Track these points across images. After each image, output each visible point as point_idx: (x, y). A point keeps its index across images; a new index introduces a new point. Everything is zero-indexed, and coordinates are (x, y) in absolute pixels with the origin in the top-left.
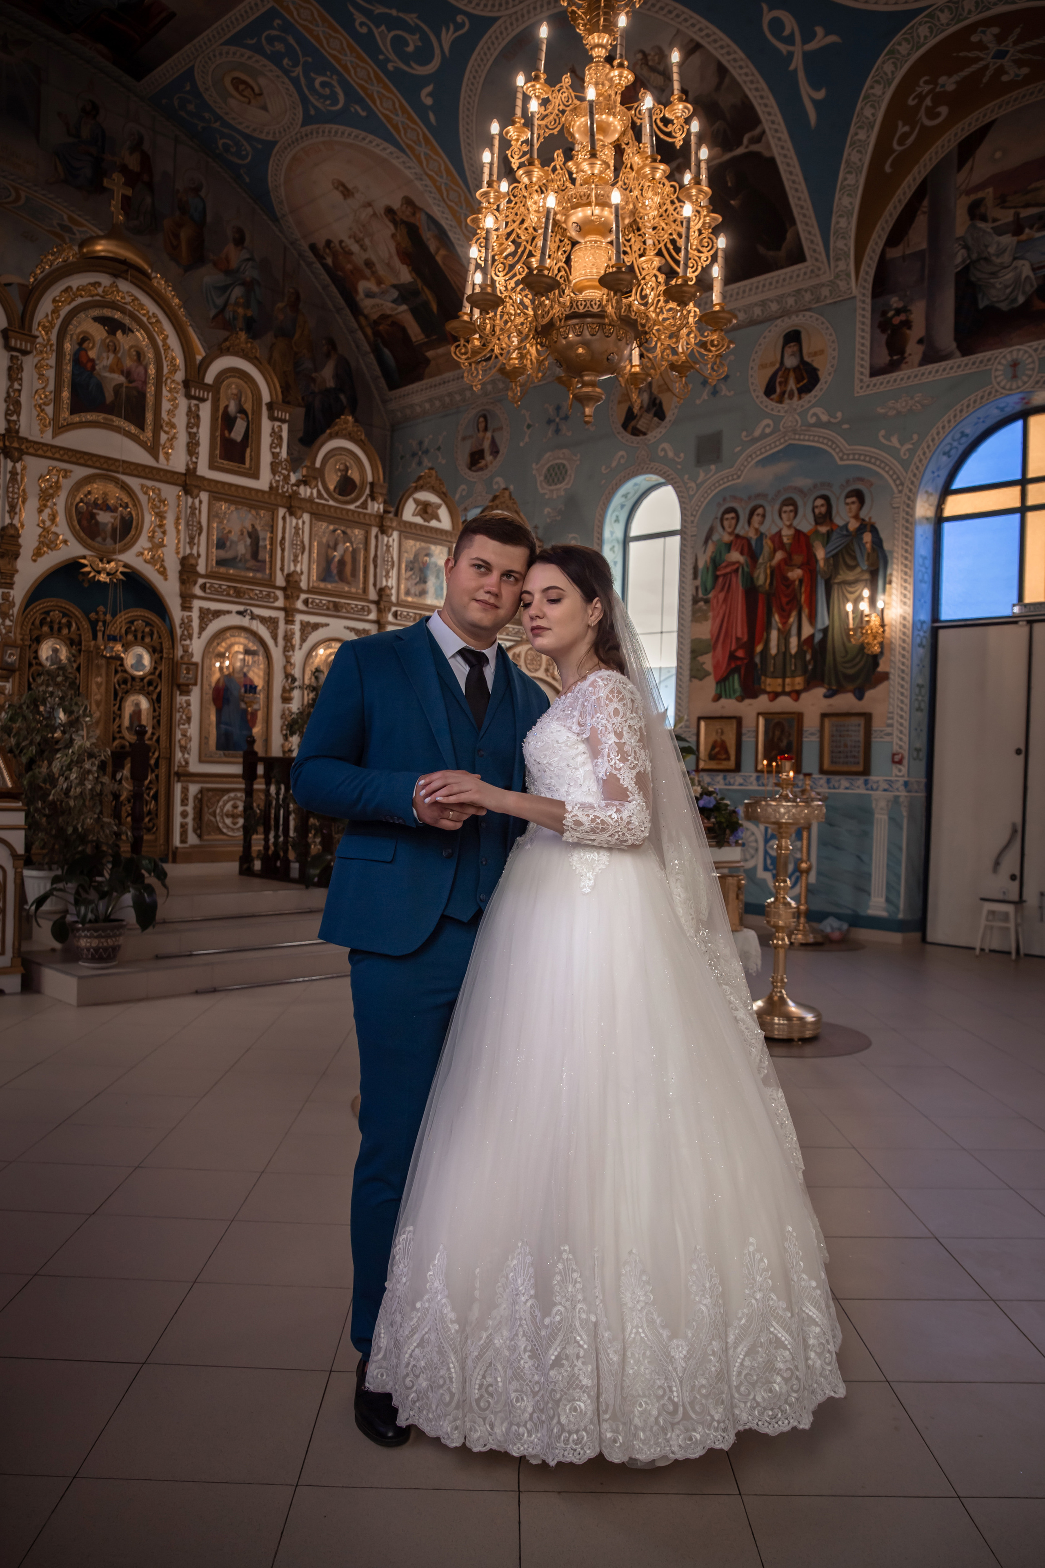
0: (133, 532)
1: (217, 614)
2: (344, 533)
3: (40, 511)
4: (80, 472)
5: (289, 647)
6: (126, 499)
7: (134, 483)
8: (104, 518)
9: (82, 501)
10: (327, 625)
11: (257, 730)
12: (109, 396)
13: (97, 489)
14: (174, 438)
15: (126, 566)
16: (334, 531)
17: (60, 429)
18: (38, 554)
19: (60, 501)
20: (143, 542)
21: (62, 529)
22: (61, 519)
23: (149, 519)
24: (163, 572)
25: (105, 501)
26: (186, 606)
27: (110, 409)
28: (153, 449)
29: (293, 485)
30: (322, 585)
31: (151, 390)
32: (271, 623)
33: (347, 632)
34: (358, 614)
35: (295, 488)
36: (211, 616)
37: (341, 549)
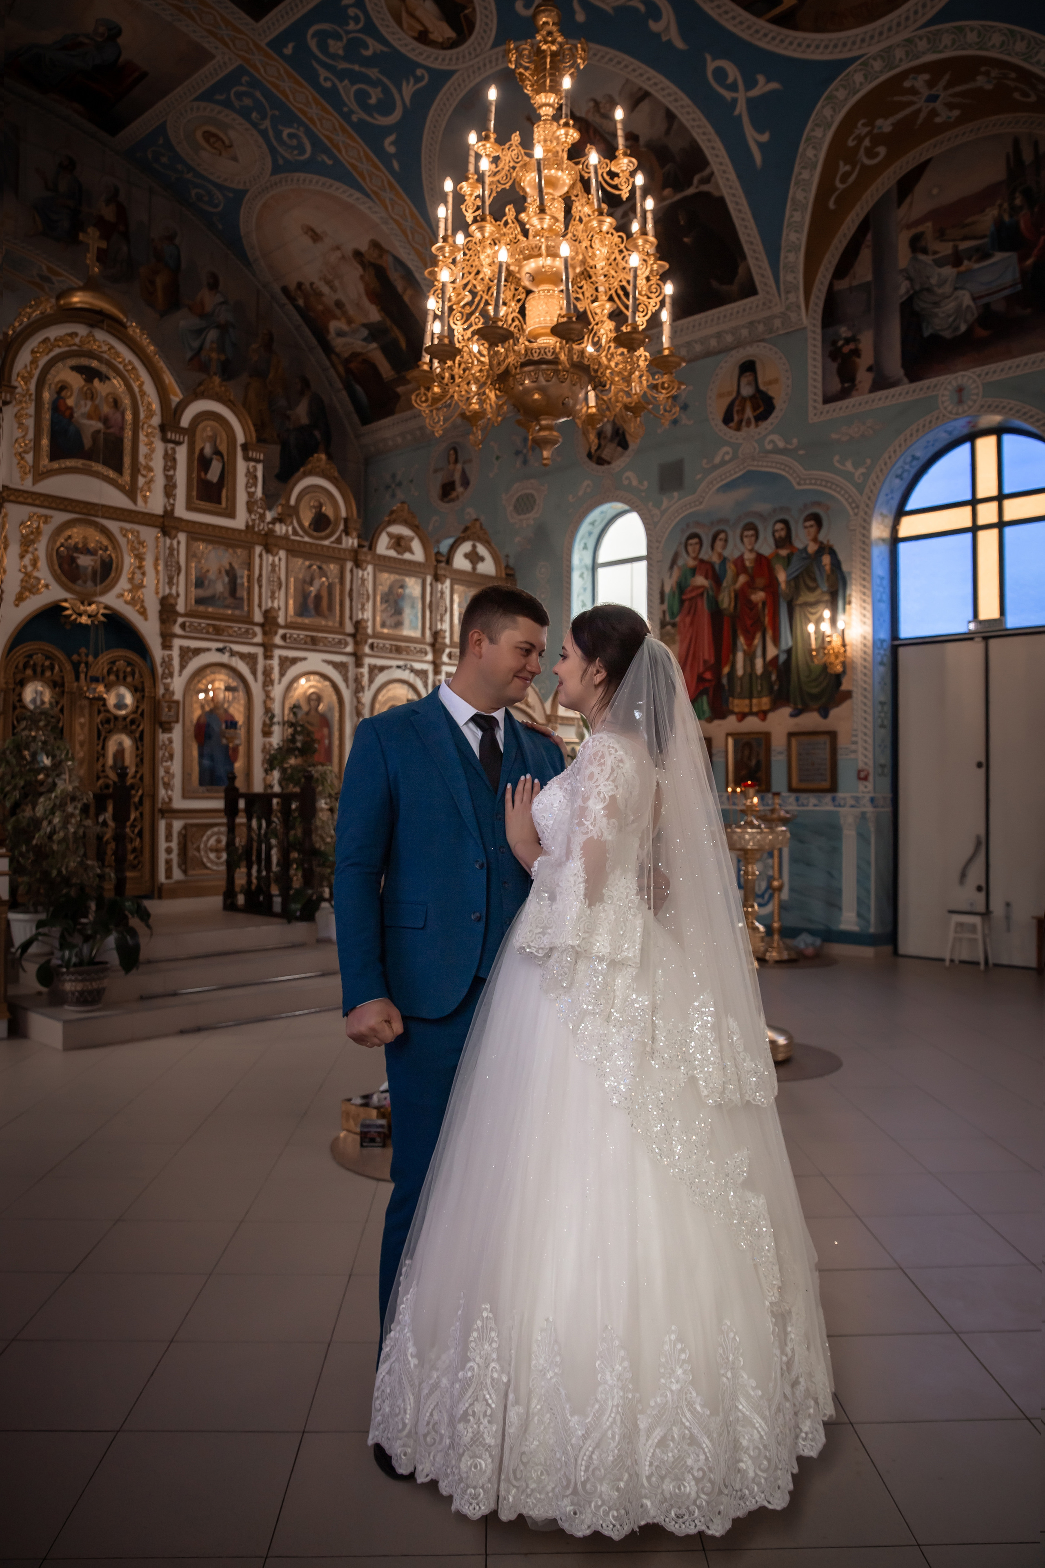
0: (113, 575)
1: (197, 651)
2: (320, 568)
3: (22, 557)
4: (60, 517)
5: (268, 682)
6: (105, 542)
7: (113, 526)
8: (84, 561)
9: (62, 545)
10: (305, 659)
11: (238, 765)
12: (87, 443)
13: (77, 534)
14: (151, 481)
15: (107, 607)
16: (310, 566)
17: (40, 475)
18: (20, 599)
19: (41, 547)
20: (123, 584)
21: (44, 574)
22: (42, 563)
23: (129, 561)
24: (143, 613)
25: (85, 544)
26: (166, 645)
27: (89, 455)
28: (131, 493)
29: (269, 523)
30: (299, 620)
31: (128, 434)
32: (250, 659)
33: (325, 665)
34: (336, 647)
35: (270, 526)
36: (190, 654)
37: (317, 583)
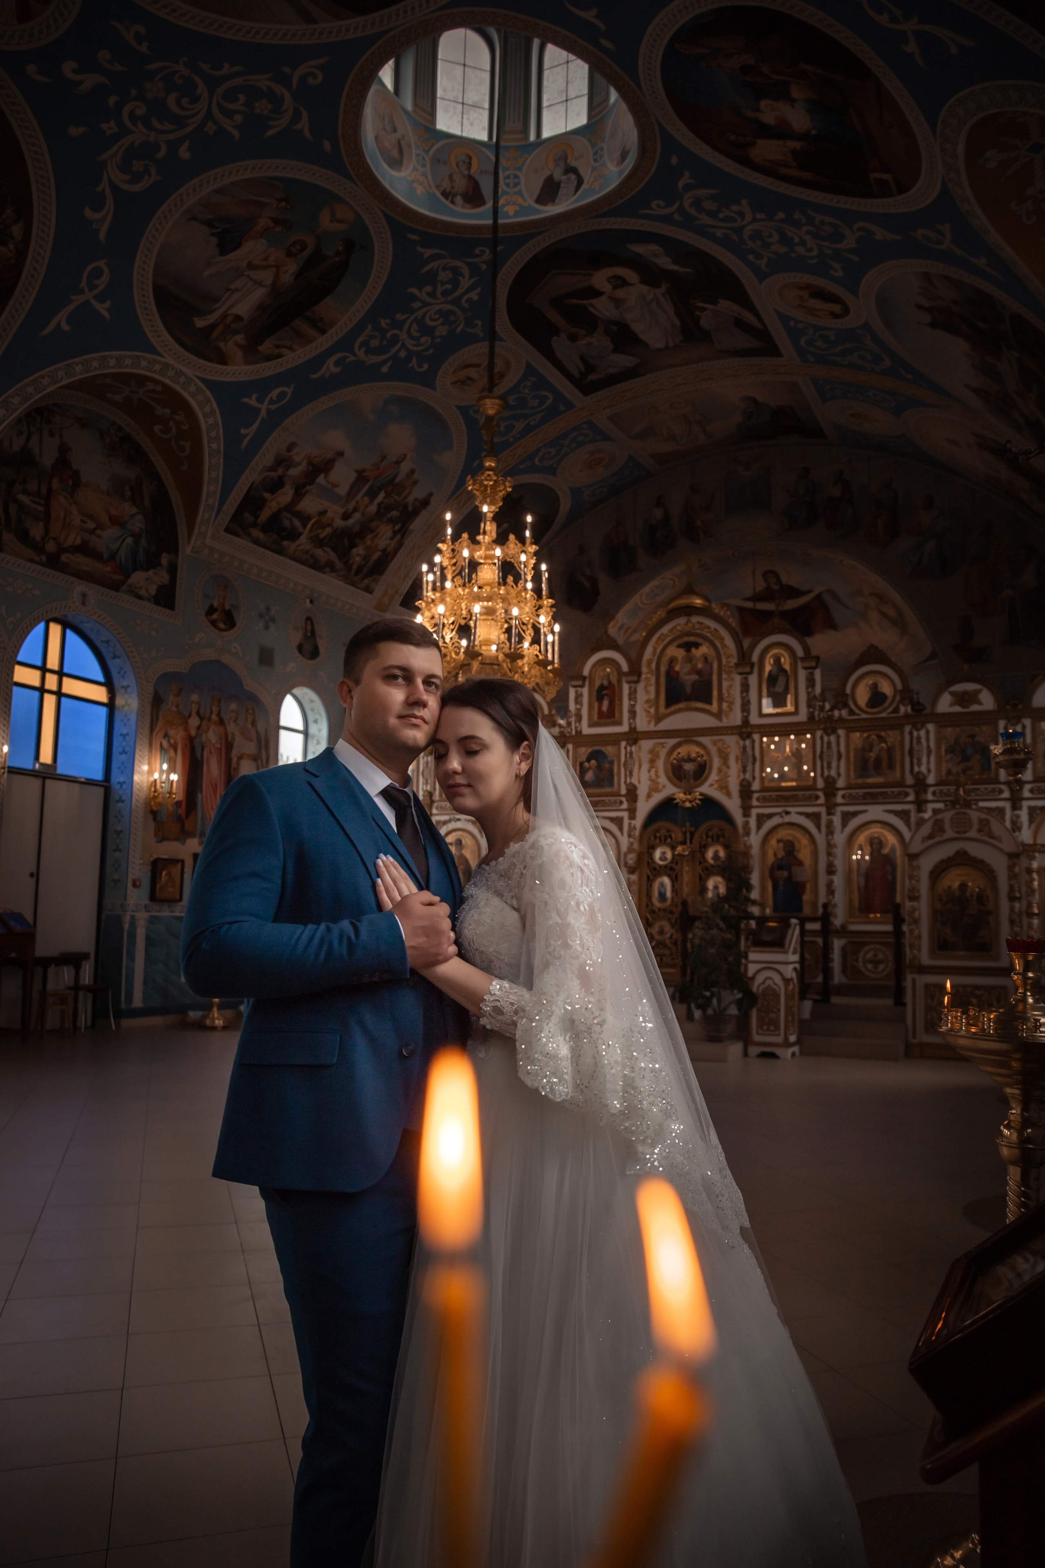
0: (706, 772)
1: (770, 816)
2: (879, 737)
3: (649, 771)
4: (672, 742)
6: (702, 752)
7: (705, 740)
8: (689, 767)
9: (674, 759)
10: (865, 811)
12: (688, 690)
13: (683, 751)
14: (733, 703)
15: (701, 794)
16: (868, 737)
17: (659, 719)
19: (660, 763)
20: (714, 777)
21: (663, 780)
24: (729, 794)
25: (689, 756)
26: (746, 815)
27: (689, 699)
28: (718, 716)
29: (828, 711)
30: (860, 781)
31: (715, 678)
32: (815, 818)
33: (886, 814)
34: (898, 798)
35: (830, 713)
36: (765, 818)
37: (876, 749)
